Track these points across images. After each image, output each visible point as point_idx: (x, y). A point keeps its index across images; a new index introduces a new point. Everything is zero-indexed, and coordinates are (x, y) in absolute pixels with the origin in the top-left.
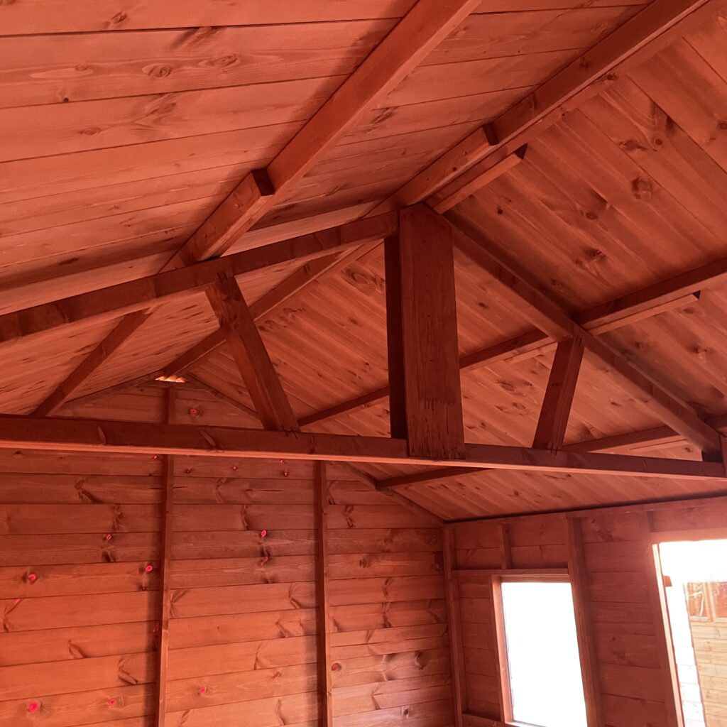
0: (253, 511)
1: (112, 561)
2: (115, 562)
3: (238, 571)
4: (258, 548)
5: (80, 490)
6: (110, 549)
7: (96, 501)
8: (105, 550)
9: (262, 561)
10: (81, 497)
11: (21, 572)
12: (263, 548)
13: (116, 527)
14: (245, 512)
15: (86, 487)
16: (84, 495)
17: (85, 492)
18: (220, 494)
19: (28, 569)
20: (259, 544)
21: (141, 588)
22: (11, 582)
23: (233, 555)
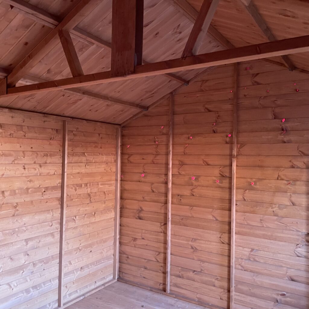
0: (277, 110)
1: (216, 132)
2: (217, 133)
3: (269, 137)
4: (280, 127)
5: (204, 108)
6: (214, 128)
7: (210, 111)
8: (213, 128)
9: (282, 133)
10: (205, 110)
11: (187, 136)
12: (283, 127)
13: (217, 120)
14: (273, 111)
15: (207, 106)
16: (206, 109)
17: (206, 108)
18: (260, 104)
19: (190, 135)
20: (281, 125)
21: (227, 143)
22: (185, 139)
23: (267, 130)
